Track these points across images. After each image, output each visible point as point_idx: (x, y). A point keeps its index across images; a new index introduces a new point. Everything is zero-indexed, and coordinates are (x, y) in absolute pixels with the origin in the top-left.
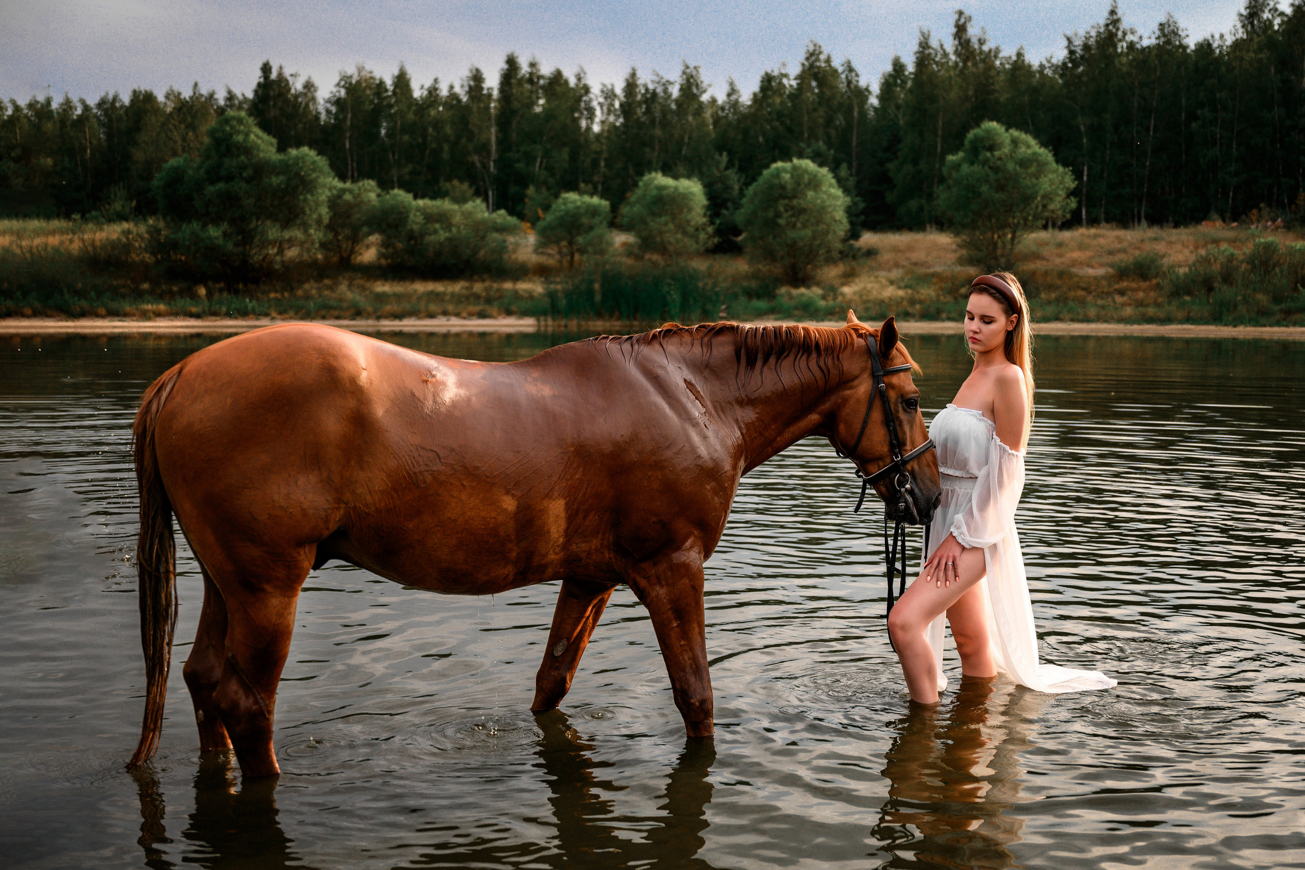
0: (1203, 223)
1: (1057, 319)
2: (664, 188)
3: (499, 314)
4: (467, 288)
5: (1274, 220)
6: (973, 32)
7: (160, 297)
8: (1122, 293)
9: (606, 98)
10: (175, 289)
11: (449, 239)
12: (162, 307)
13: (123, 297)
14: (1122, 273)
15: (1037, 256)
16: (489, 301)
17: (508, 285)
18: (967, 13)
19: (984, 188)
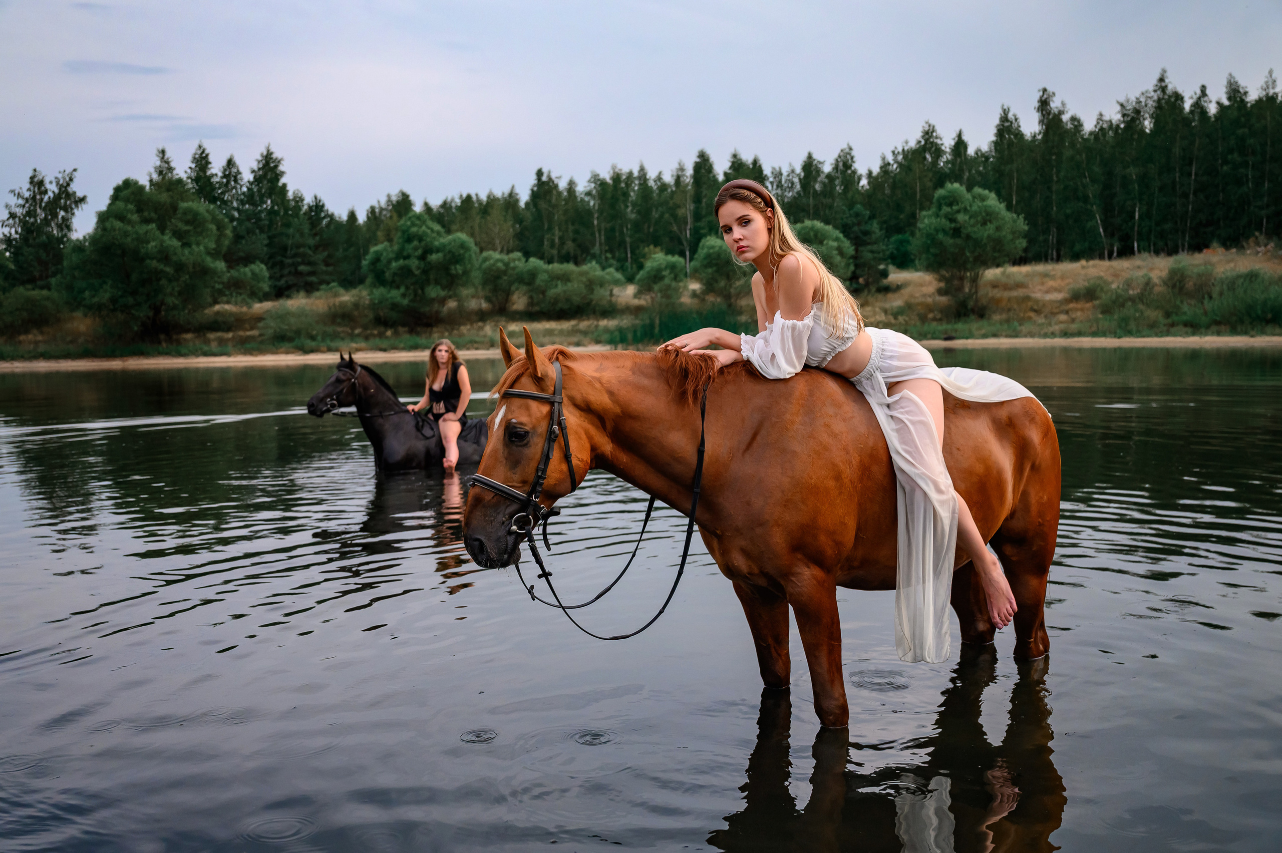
0: (1205, 251)
1: (995, 335)
2: (713, 247)
3: (590, 343)
4: (573, 326)
5: (1266, 246)
6: (1055, 105)
7: (367, 338)
8: (1067, 312)
9: (775, 178)
10: (376, 332)
11: (565, 292)
12: (363, 345)
13: (343, 339)
14: (1076, 297)
15: (1019, 285)
16: (585, 333)
17: (604, 323)
18: (1050, 89)
19: (940, 236)
